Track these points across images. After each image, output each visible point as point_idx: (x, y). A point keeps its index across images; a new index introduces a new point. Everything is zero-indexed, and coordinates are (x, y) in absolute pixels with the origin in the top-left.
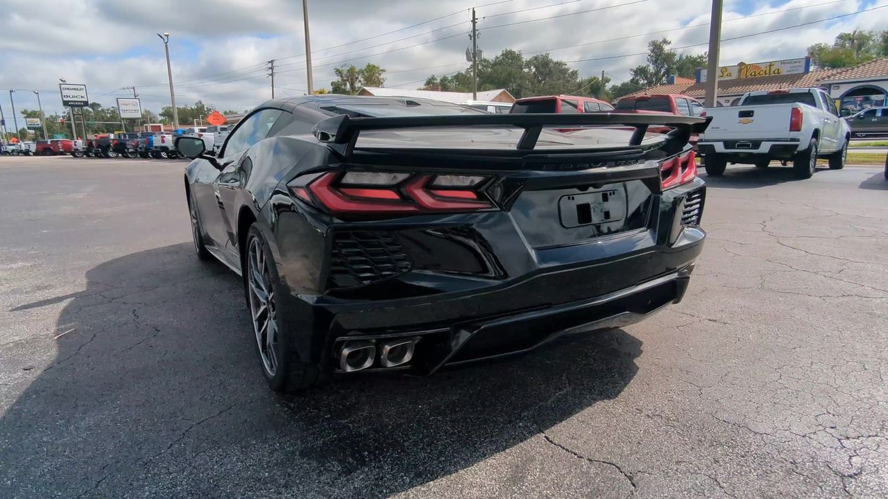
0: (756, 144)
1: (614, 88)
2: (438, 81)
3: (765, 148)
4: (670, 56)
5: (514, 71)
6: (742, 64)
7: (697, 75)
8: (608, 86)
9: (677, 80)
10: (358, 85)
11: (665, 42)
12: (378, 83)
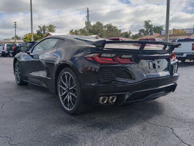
0: (182, 54)
1: (133, 36)
2: (74, 31)
3: (185, 55)
4: (151, 26)
5: (100, 29)
6: (174, 29)
7: (160, 32)
8: (131, 35)
9: (154, 34)
10: (46, 31)
11: (149, 21)
12: (53, 31)
